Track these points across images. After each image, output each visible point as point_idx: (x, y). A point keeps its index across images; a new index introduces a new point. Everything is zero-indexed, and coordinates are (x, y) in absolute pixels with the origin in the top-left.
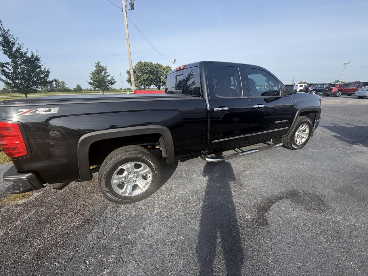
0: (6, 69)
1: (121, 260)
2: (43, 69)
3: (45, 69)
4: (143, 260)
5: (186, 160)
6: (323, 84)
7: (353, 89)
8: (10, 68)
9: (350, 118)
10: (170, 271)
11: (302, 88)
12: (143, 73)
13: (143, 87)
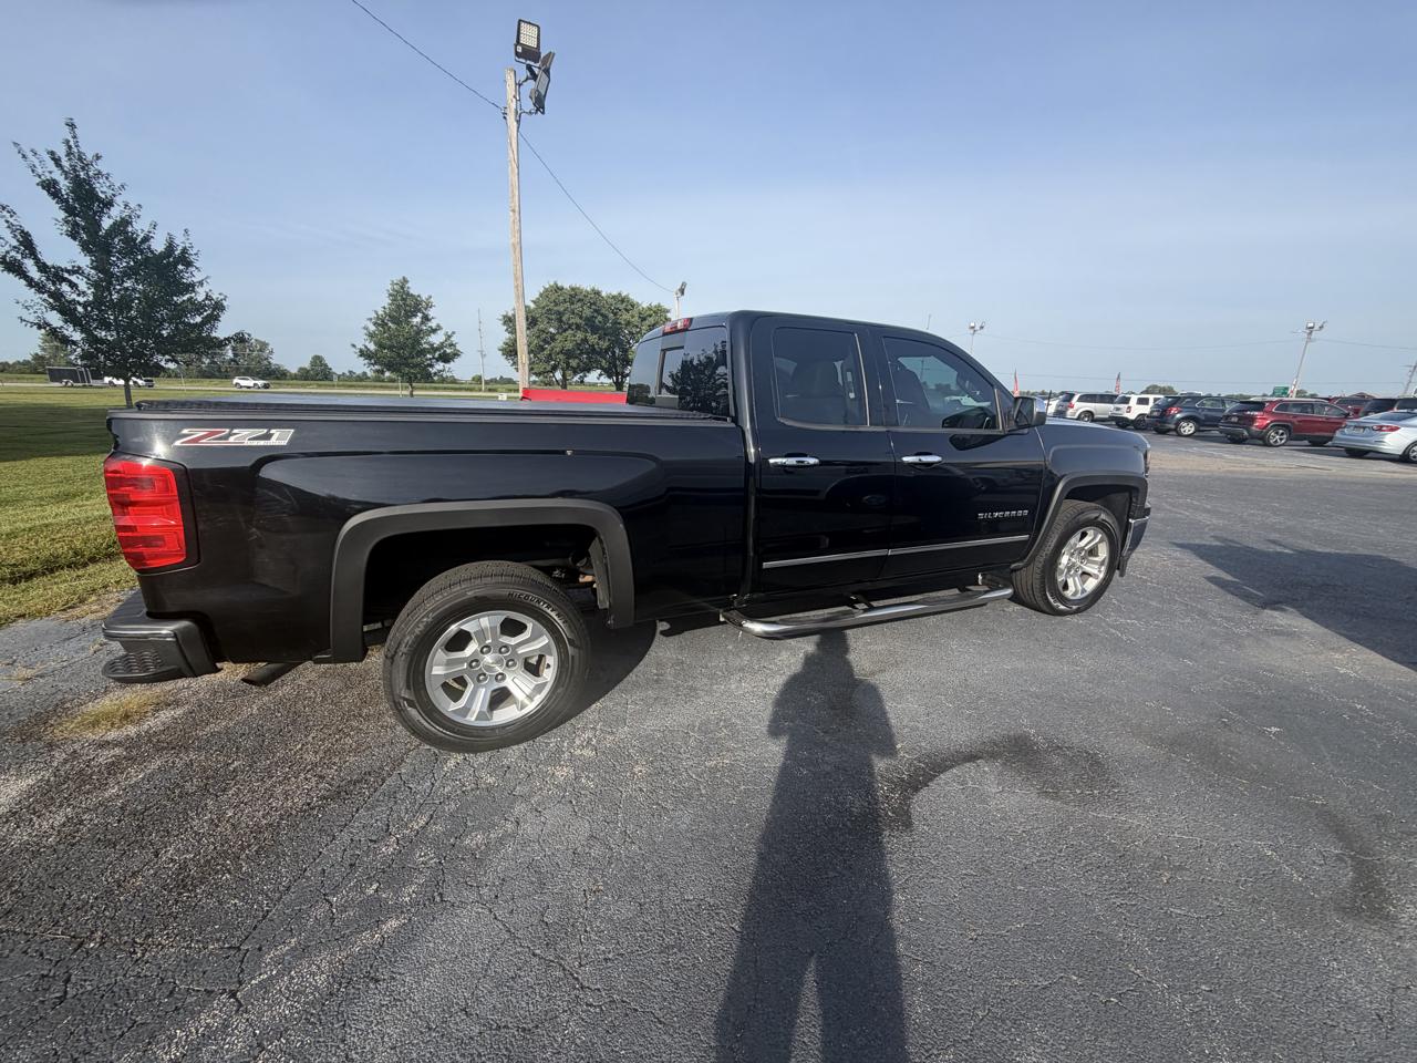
0: (69, 289)
1: (438, 899)
2: (200, 297)
3: (208, 297)
4: (506, 902)
5: (683, 632)
6: (1222, 400)
7: (1328, 422)
8: (83, 285)
9: (1289, 523)
10: (586, 931)
11: (1146, 409)
12: (563, 327)
13: (558, 375)
